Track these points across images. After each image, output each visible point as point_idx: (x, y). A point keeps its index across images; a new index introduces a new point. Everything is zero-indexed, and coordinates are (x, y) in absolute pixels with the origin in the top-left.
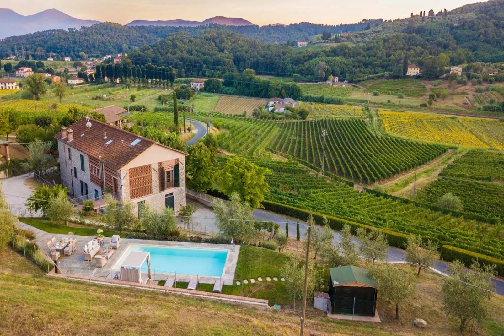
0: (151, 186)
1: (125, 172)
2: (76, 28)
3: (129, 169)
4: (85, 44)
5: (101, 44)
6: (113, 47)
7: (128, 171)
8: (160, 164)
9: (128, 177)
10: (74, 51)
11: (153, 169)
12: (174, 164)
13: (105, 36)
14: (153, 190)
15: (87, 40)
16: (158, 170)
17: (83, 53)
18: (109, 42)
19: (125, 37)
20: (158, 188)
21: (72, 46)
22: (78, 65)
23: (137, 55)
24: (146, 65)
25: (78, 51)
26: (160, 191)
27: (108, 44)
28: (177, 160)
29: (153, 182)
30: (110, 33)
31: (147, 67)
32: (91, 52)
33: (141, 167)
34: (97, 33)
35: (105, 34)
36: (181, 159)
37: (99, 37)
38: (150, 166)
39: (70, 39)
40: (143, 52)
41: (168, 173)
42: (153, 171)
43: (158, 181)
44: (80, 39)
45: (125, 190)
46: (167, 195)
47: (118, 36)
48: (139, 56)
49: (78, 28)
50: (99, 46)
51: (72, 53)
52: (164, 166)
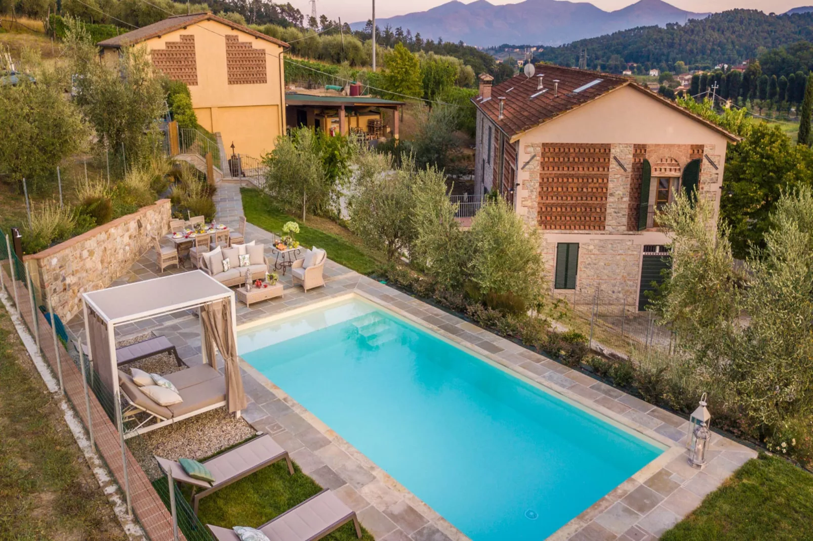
0: (603, 207)
1: (531, 149)
2: (679, 23)
3: (543, 144)
4: (688, 48)
5: (716, 47)
6: (738, 52)
7: (539, 150)
8: (640, 149)
9: (536, 165)
10: (667, 61)
11: (615, 158)
12: (684, 160)
13: (728, 34)
14: (607, 222)
15: (693, 42)
16: (629, 167)
17: (682, 63)
18: (733, 43)
19: (766, 35)
20: (625, 220)
21: (665, 51)
22: (665, 79)
23: (779, 59)
24: (792, 75)
25: (674, 60)
26: (629, 229)
27: (730, 47)
28: (700, 148)
29: (610, 199)
30: (736, 29)
31: (792, 80)
32: (696, 61)
33: (580, 146)
34: (713, 29)
35: (728, 29)
36: (713, 148)
37: (716, 35)
38: (606, 149)
39: (665, 40)
40: (793, 54)
41: (664, 182)
42: (613, 165)
43: (626, 199)
44: (680, 40)
45: (525, 199)
46: (649, 248)
47: (753, 33)
48: (783, 60)
49: (682, 24)
50: (712, 50)
51: (664, 64)
52: (652, 159)
